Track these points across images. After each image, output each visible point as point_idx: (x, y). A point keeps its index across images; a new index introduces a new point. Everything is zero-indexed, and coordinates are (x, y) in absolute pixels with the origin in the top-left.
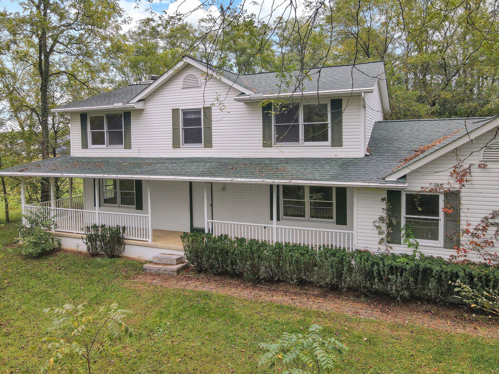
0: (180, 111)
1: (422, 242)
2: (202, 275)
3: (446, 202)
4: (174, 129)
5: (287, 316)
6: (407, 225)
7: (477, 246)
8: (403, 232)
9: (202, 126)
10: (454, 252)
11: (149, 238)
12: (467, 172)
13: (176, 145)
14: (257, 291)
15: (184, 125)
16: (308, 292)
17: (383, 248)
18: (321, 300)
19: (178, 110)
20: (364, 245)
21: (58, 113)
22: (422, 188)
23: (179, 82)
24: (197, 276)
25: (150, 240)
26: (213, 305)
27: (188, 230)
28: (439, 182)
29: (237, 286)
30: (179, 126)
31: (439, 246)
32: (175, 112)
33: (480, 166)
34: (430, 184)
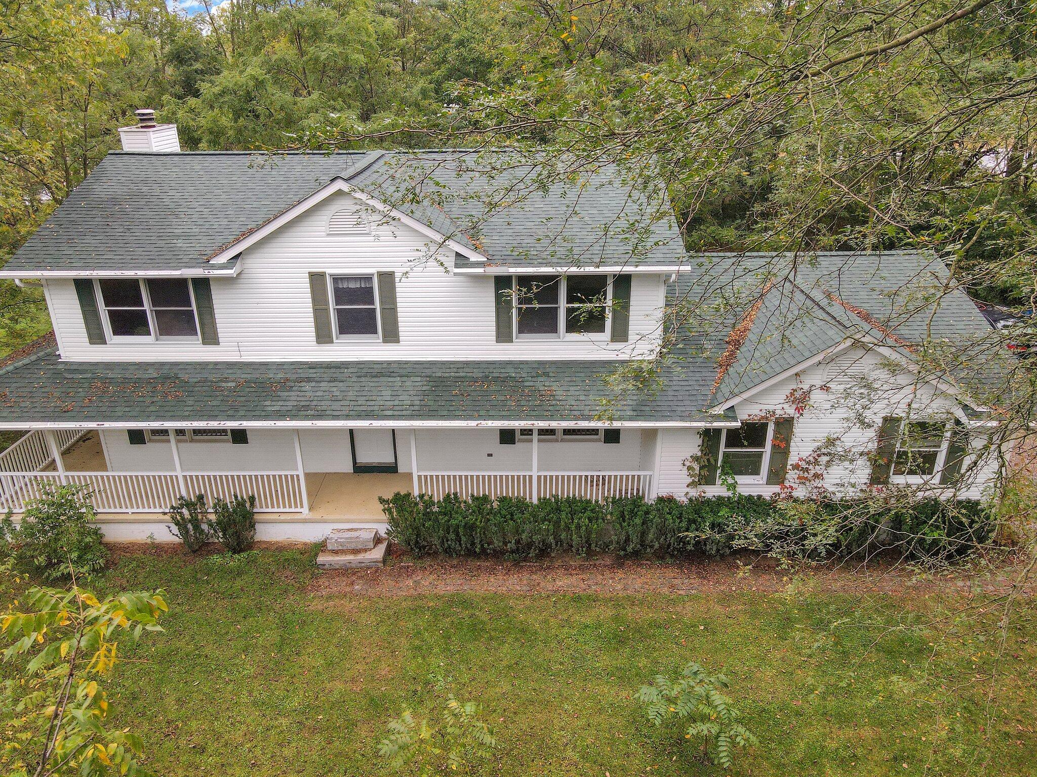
0: (328, 277)
1: (741, 479)
2: (428, 562)
3: (776, 432)
4: (315, 311)
5: (594, 612)
6: (724, 462)
7: (803, 480)
8: (719, 471)
9: (377, 305)
10: (776, 489)
11: (302, 507)
12: (806, 395)
13: (323, 336)
14: (526, 576)
15: (338, 302)
16: (598, 562)
17: (694, 493)
18: (620, 574)
19: (322, 275)
20: (668, 490)
21: (21, 280)
22: (749, 416)
23: (321, 223)
24: (419, 563)
25: (305, 510)
26: (484, 617)
27: (350, 469)
28: (771, 408)
29: (492, 571)
30: (327, 303)
31: (761, 482)
32: (316, 279)
33: (821, 388)
34: (761, 410)
